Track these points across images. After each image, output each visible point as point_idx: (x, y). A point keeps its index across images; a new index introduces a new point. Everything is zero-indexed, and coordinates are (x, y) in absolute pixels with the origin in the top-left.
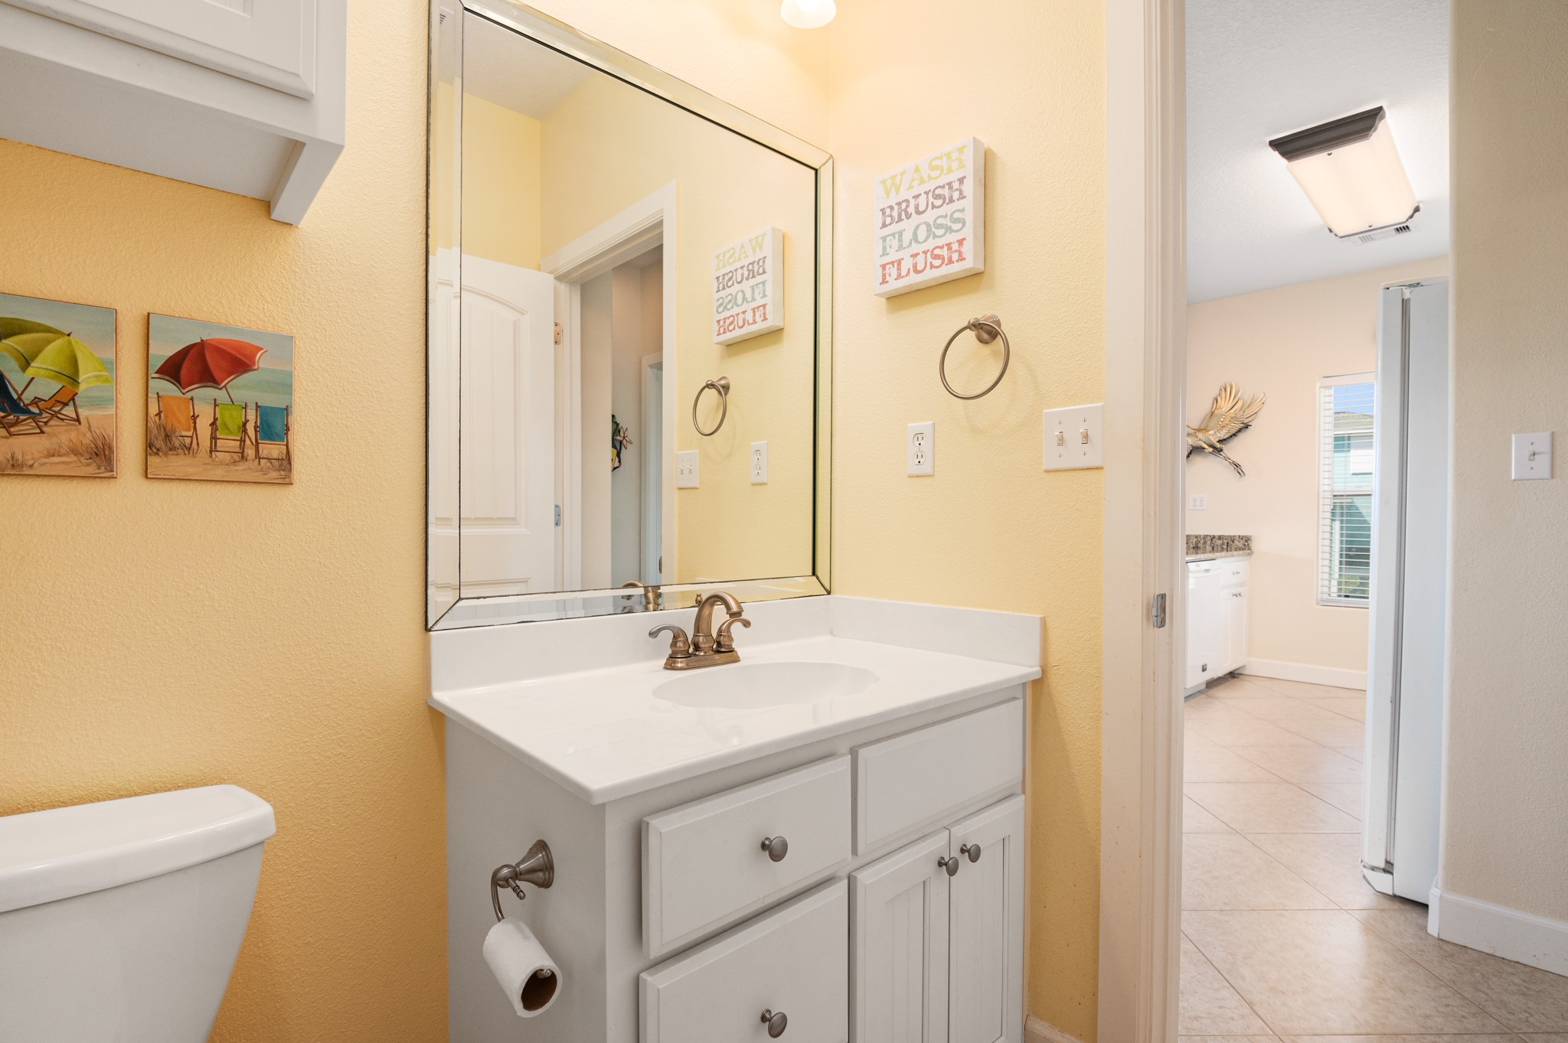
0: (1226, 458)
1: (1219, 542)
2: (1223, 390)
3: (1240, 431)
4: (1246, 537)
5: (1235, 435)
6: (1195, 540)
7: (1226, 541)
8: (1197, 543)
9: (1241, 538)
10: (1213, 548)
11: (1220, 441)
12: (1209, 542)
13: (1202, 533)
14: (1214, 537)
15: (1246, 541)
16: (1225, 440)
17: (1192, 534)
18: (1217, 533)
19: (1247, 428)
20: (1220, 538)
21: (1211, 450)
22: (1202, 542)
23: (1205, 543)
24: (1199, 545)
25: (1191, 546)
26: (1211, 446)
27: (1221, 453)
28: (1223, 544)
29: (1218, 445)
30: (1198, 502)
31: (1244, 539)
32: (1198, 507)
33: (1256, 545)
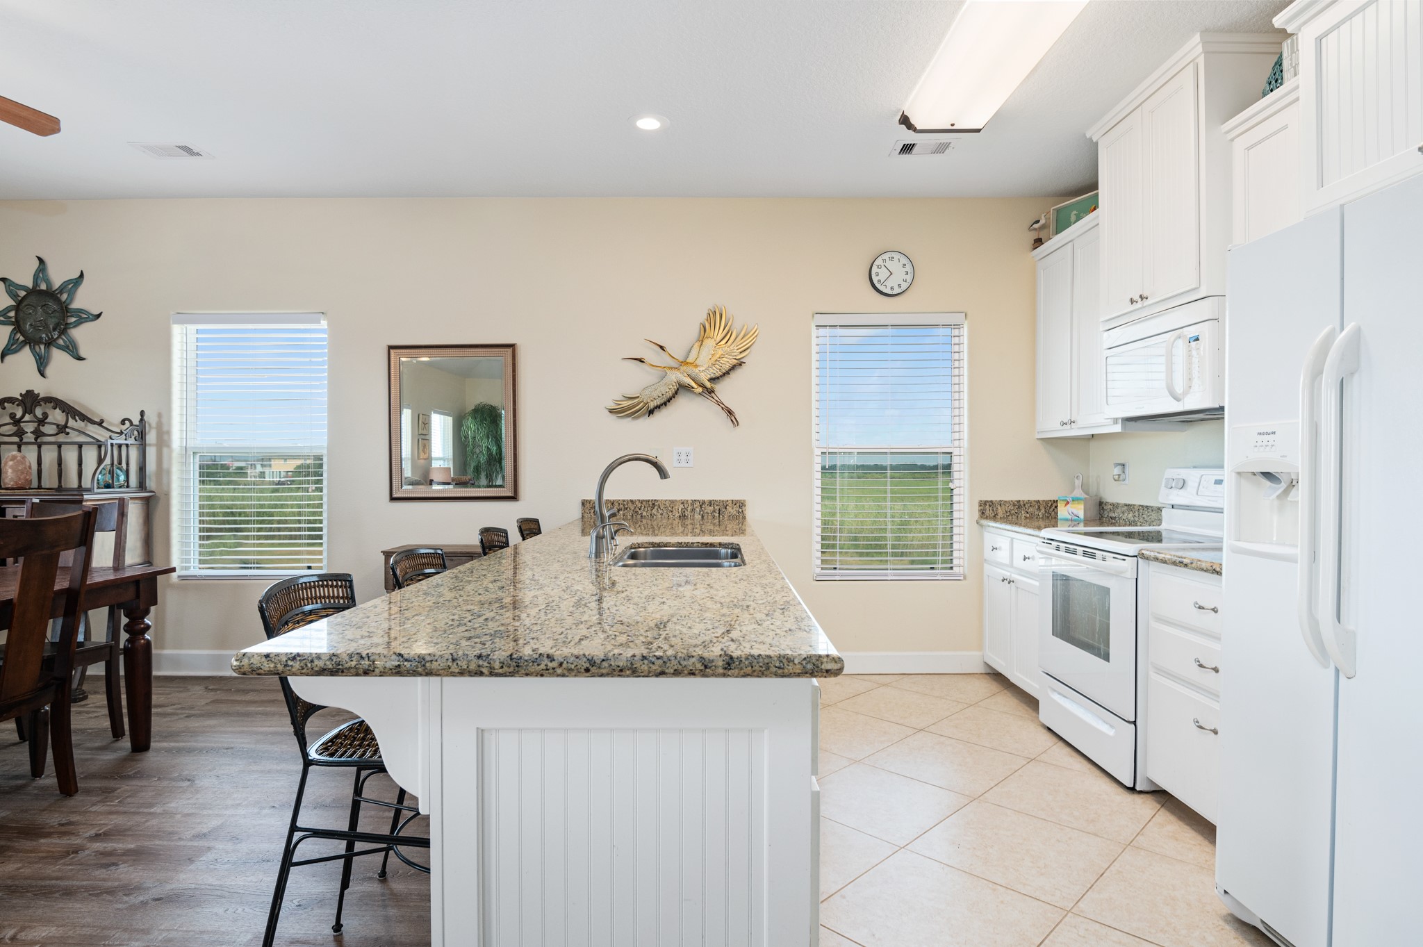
0: (719, 403)
1: (710, 509)
2: (712, 315)
3: (733, 368)
4: (739, 501)
5: (728, 373)
6: (682, 506)
7: (717, 508)
8: (684, 511)
9: (734, 503)
10: (703, 517)
11: (712, 380)
12: (698, 510)
14: (704, 502)
15: (740, 507)
16: (718, 378)
17: (678, 499)
18: (707, 498)
19: (741, 365)
20: (711, 503)
21: (700, 390)
22: (689, 509)
23: (693, 510)
24: (686, 513)
25: (677, 515)
26: (702, 385)
27: (713, 394)
28: (714, 511)
29: (708, 385)
30: (683, 457)
31: (738, 505)
32: (683, 464)
33: (750, 513)
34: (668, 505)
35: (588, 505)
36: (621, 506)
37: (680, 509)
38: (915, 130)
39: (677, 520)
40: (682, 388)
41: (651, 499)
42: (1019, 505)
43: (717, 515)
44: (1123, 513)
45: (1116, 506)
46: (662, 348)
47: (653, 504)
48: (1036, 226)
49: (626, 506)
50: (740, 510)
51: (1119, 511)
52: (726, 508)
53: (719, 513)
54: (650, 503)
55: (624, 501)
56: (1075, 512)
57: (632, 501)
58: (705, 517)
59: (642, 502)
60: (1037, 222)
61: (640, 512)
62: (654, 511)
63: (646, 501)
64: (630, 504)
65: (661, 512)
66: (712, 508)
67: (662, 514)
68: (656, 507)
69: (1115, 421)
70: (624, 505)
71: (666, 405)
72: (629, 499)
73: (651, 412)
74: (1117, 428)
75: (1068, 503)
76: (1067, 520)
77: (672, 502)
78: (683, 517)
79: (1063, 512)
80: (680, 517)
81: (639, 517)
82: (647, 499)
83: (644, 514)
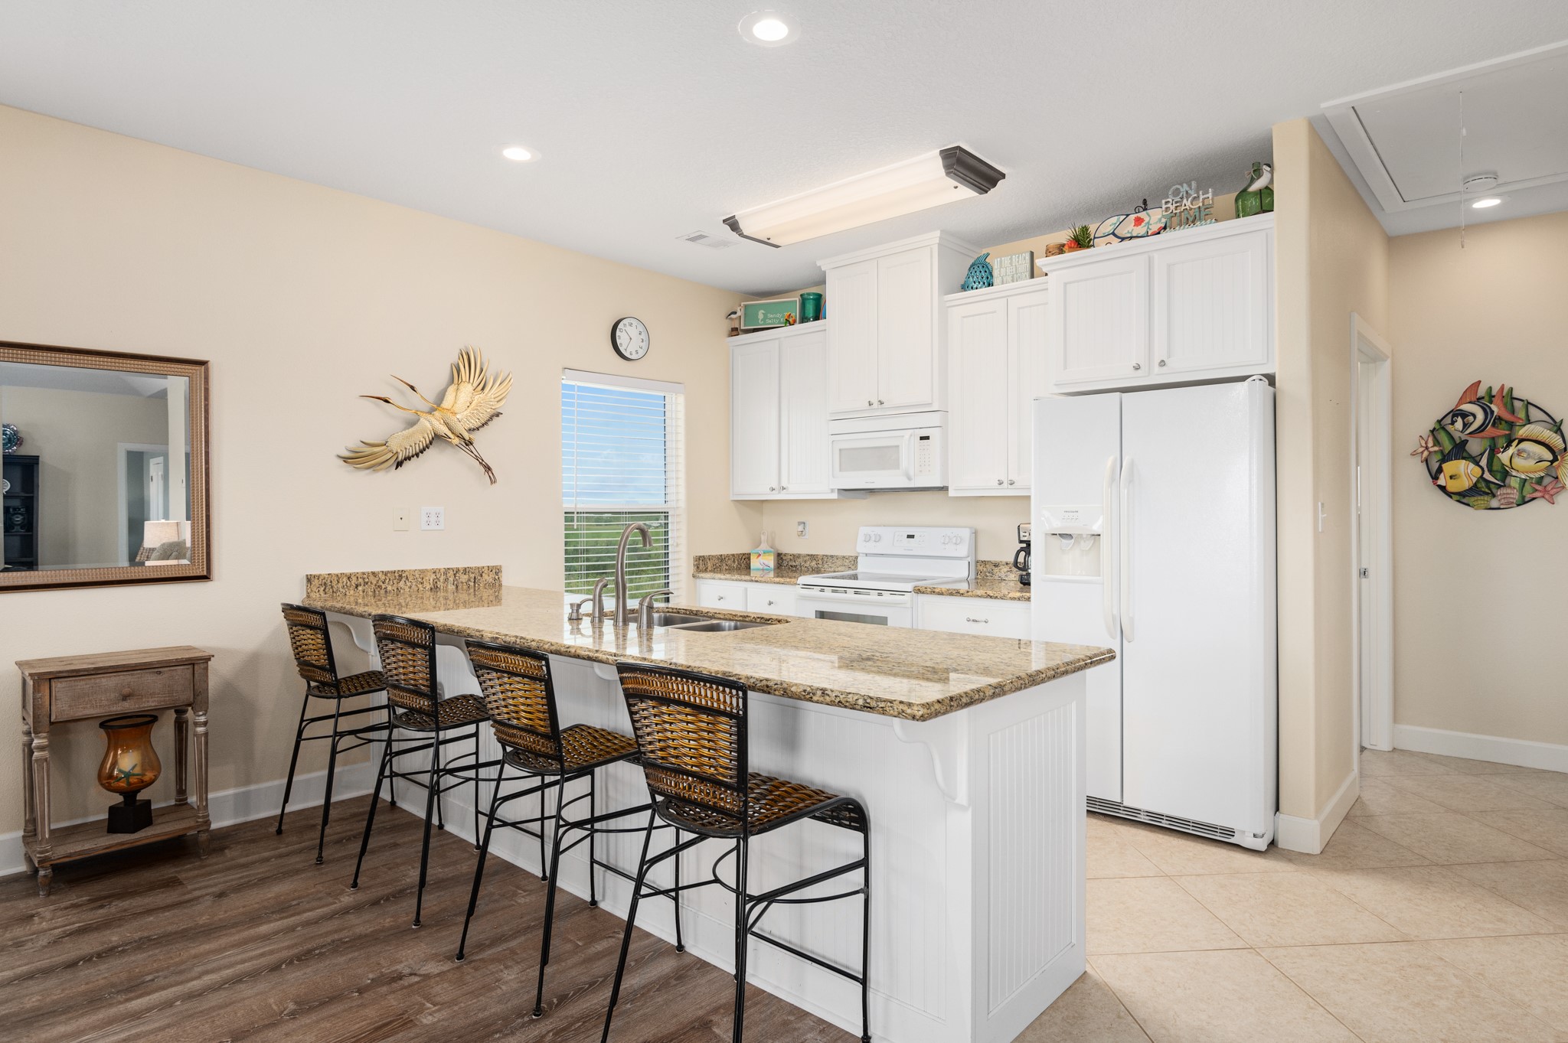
0: (476, 456)
1: (464, 578)
3: (491, 419)
4: (495, 567)
5: (486, 423)
6: (433, 576)
7: (472, 576)
8: (435, 581)
9: (490, 569)
10: (457, 587)
11: (470, 430)
12: (451, 579)
13: (442, 565)
14: (458, 570)
15: (497, 574)
16: (476, 428)
17: (429, 567)
18: (461, 565)
19: (498, 415)
20: (465, 571)
21: (456, 441)
22: (442, 579)
23: (446, 580)
24: (439, 584)
25: (428, 587)
26: (459, 436)
27: (471, 447)
28: (469, 580)
29: (466, 436)
30: (433, 519)
31: (494, 571)
32: (433, 526)
33: (506, 579)
34: (417, 576)
35: (316, 582)
36: (360, 580)
37: (431, 580)
38: (742, 235)
39: (428, 593)
40: (437, 438)
41: (396, 569)
42: (722, 559)
43: (472, 584)
44: (805, 562)
45: (796, 557)
46: (412, 388)
47: (400, 576)
48: (733, 316)
49: (367, 580)
50: (497, 577)
51: (801, 560)
52: (482, 576)
53: (475, 582)
54: (396, 575)
55: (364, 573)
56: (766, 563)
57: (373, 573)
58: (460, 587)
59: (386, 574)
60: (735, 313)
61: (383, 587)
62: (402, 584)
63: (392, 572)
64: (372, 578)
65: (409, 584)
66: (466, 577)
67: (410, 587)
68: (404, 579)
69: (832, 491)
70: (364, 579)
71: (418, 456)
72: (370, 571)
73: (399, 464)
74: (835, 496)
75: (760, 555)
76: (758, 569)
77: (422, 571)
78: (435, 588)
79: (755, 563)
80: (431, 589)
81: (383, 592)
82: (393, 569)
83: (389, 588)
